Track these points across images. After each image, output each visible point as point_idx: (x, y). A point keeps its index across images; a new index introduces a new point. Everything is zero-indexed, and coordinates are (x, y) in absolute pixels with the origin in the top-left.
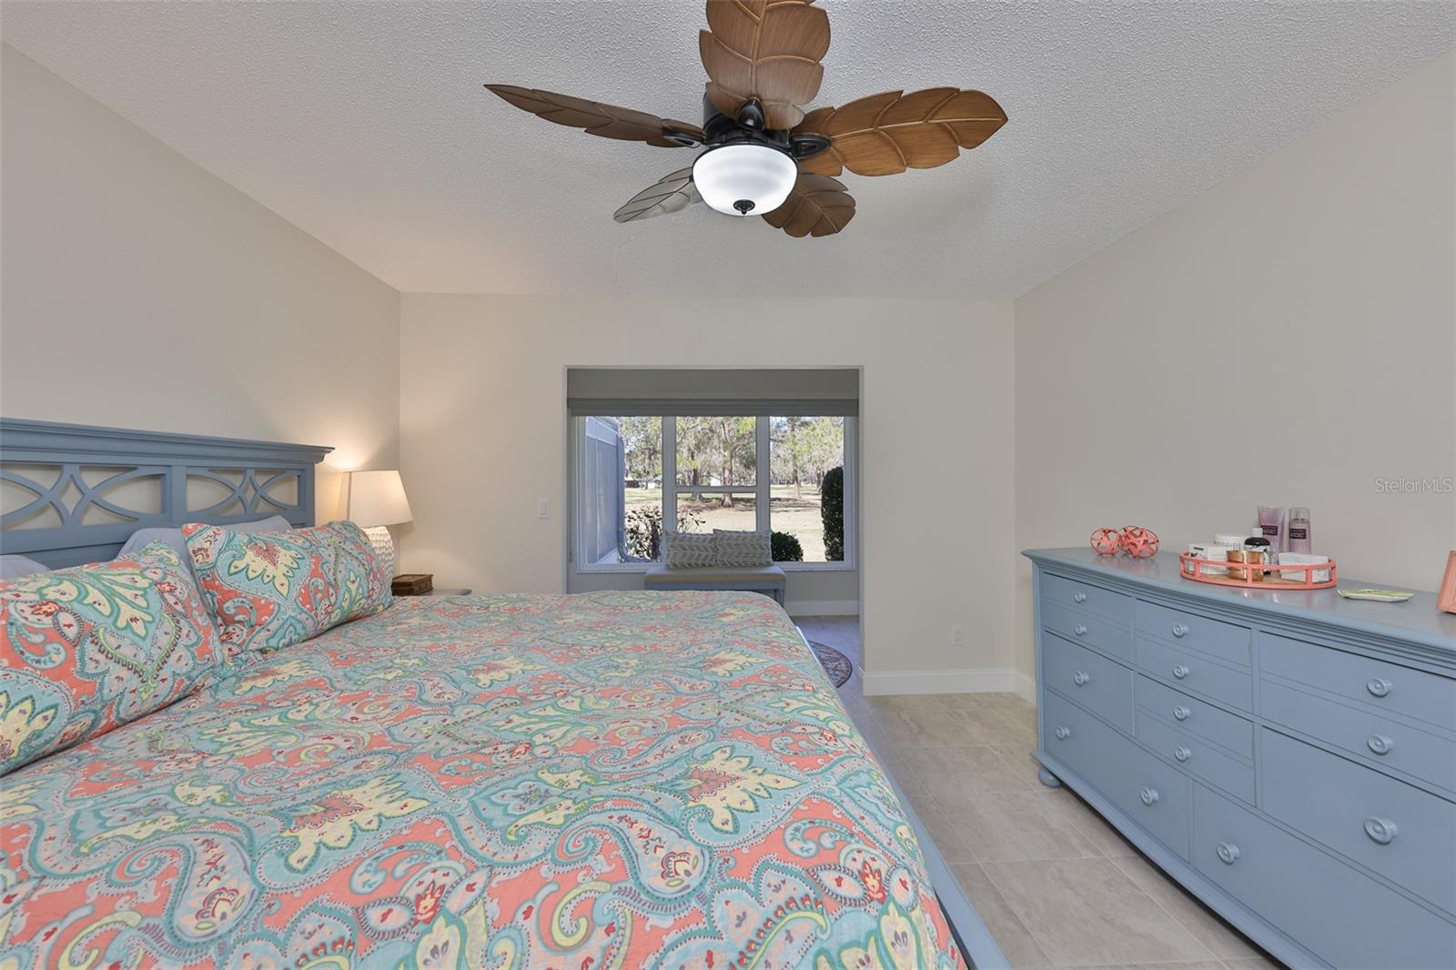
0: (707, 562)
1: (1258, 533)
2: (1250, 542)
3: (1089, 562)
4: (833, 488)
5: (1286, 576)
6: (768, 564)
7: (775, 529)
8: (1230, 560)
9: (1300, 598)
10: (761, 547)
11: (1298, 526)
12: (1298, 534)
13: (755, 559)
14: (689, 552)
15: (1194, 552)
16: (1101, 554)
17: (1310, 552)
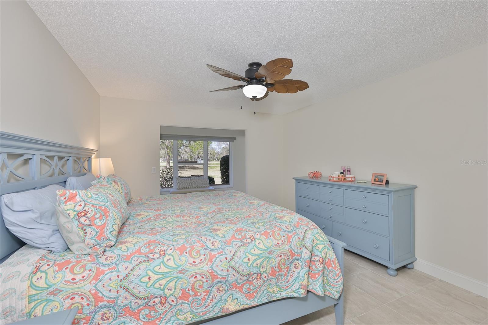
0: (189, 187)
1: (342, 171)
2: (341, 173)
3: (308, 179)
4: (225, 163)
5: (347, 179)
6: (208, 187)
7: (209, 175)
8: (339, 177)
9: (350, 183)
10: (206, 181)
11: (349, 170)
12: (349, 171)
13: (205, 185)
14: (184, 184)
15: (332, 175)
16: (310, 177)
17: (350, 175)
